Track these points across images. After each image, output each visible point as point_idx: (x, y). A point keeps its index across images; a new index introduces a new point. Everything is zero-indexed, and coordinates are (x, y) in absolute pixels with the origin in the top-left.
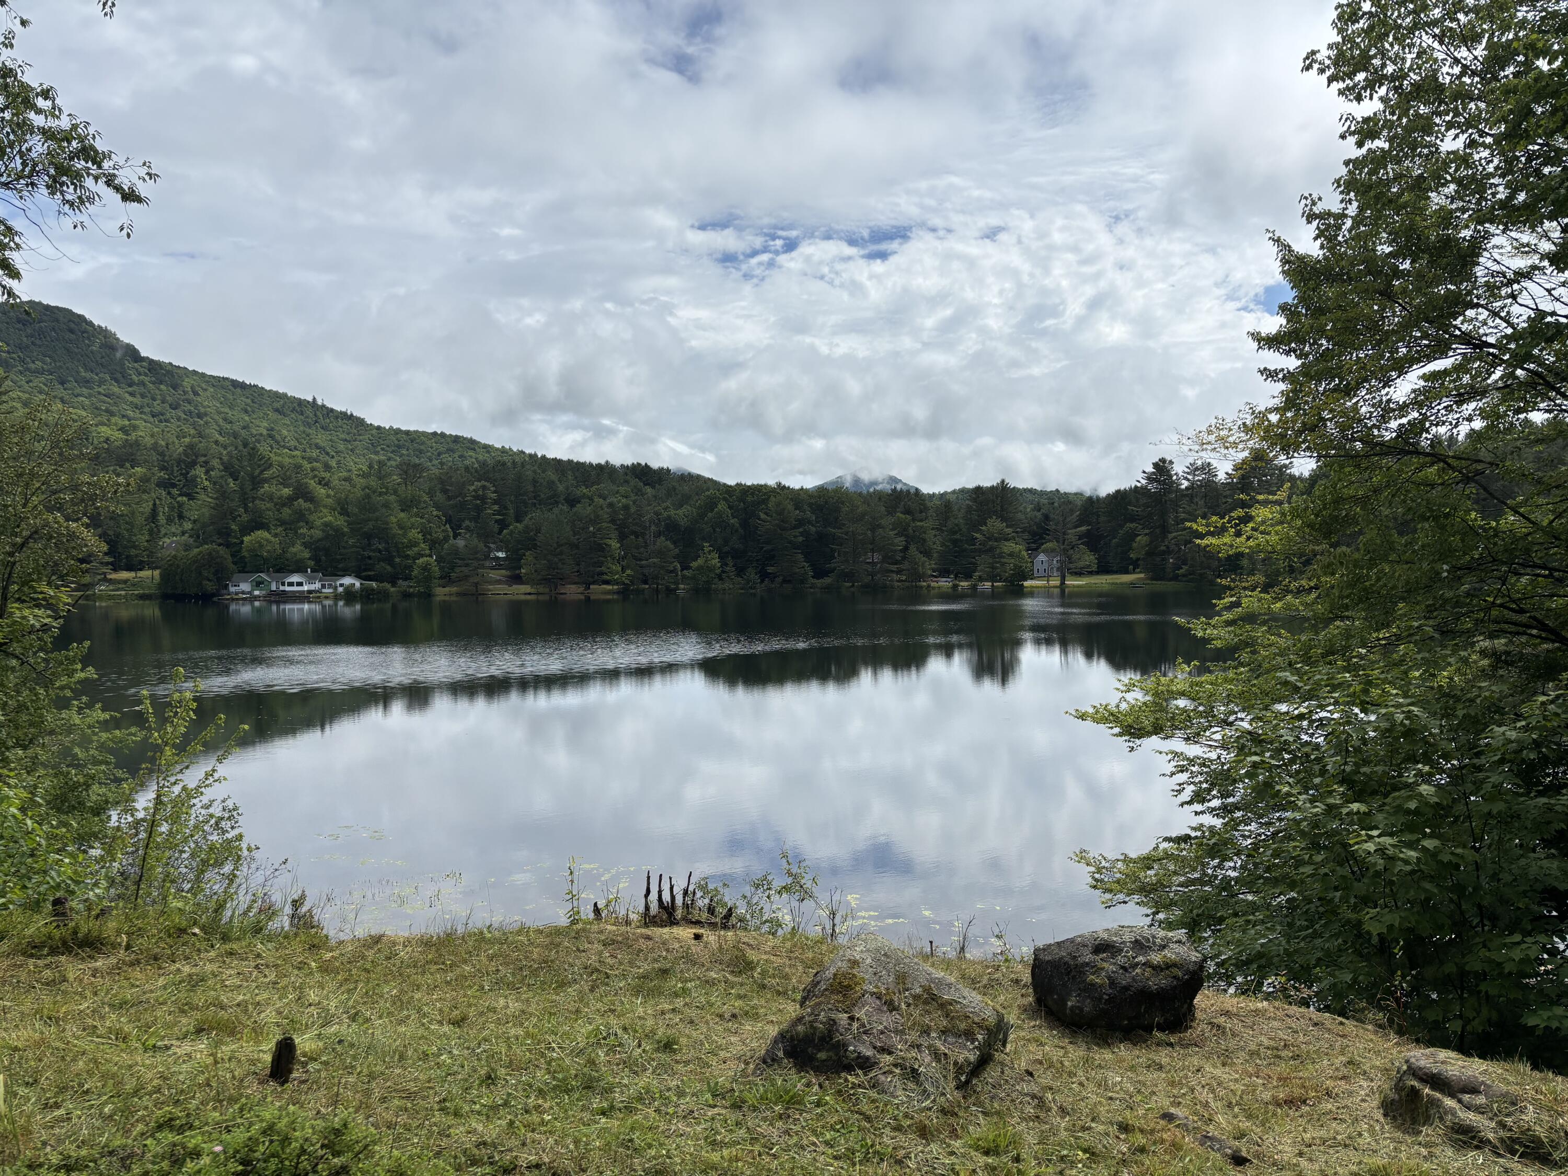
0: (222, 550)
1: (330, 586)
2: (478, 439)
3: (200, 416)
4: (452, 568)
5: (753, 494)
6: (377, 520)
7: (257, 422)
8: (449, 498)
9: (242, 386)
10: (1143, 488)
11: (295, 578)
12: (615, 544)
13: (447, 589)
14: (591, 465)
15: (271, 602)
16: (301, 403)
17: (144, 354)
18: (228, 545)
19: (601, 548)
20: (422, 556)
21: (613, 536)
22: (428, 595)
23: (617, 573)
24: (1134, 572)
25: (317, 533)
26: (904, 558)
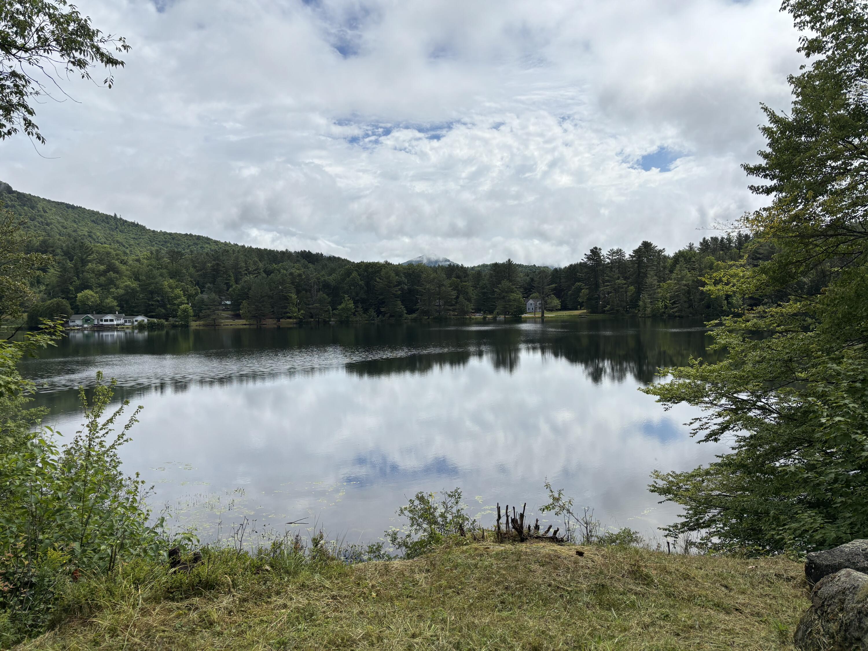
0: (65, 302)
1: (130, 321)
2: (211, 238)
3: (47, 224)
4: (200, 311)
5: (371, 267)
6: (157, 283)
7: (82, 228)
8: (197, 271)
9: (73, 207)
10: (585, 263)
11: (109, 317)
12: (294, 296)
13: (198, 323)
14: (277, 252)
15: (94, 331)
16: (107, 217)
17: (14, 189)
18: (68, 299)
19: (286, 298)
20: (183, 304)
21: (293, 291)
22: (186, 326)
23: (296, 312)
24: (581, 309)
25: (121, 291)
26: (456, 303)
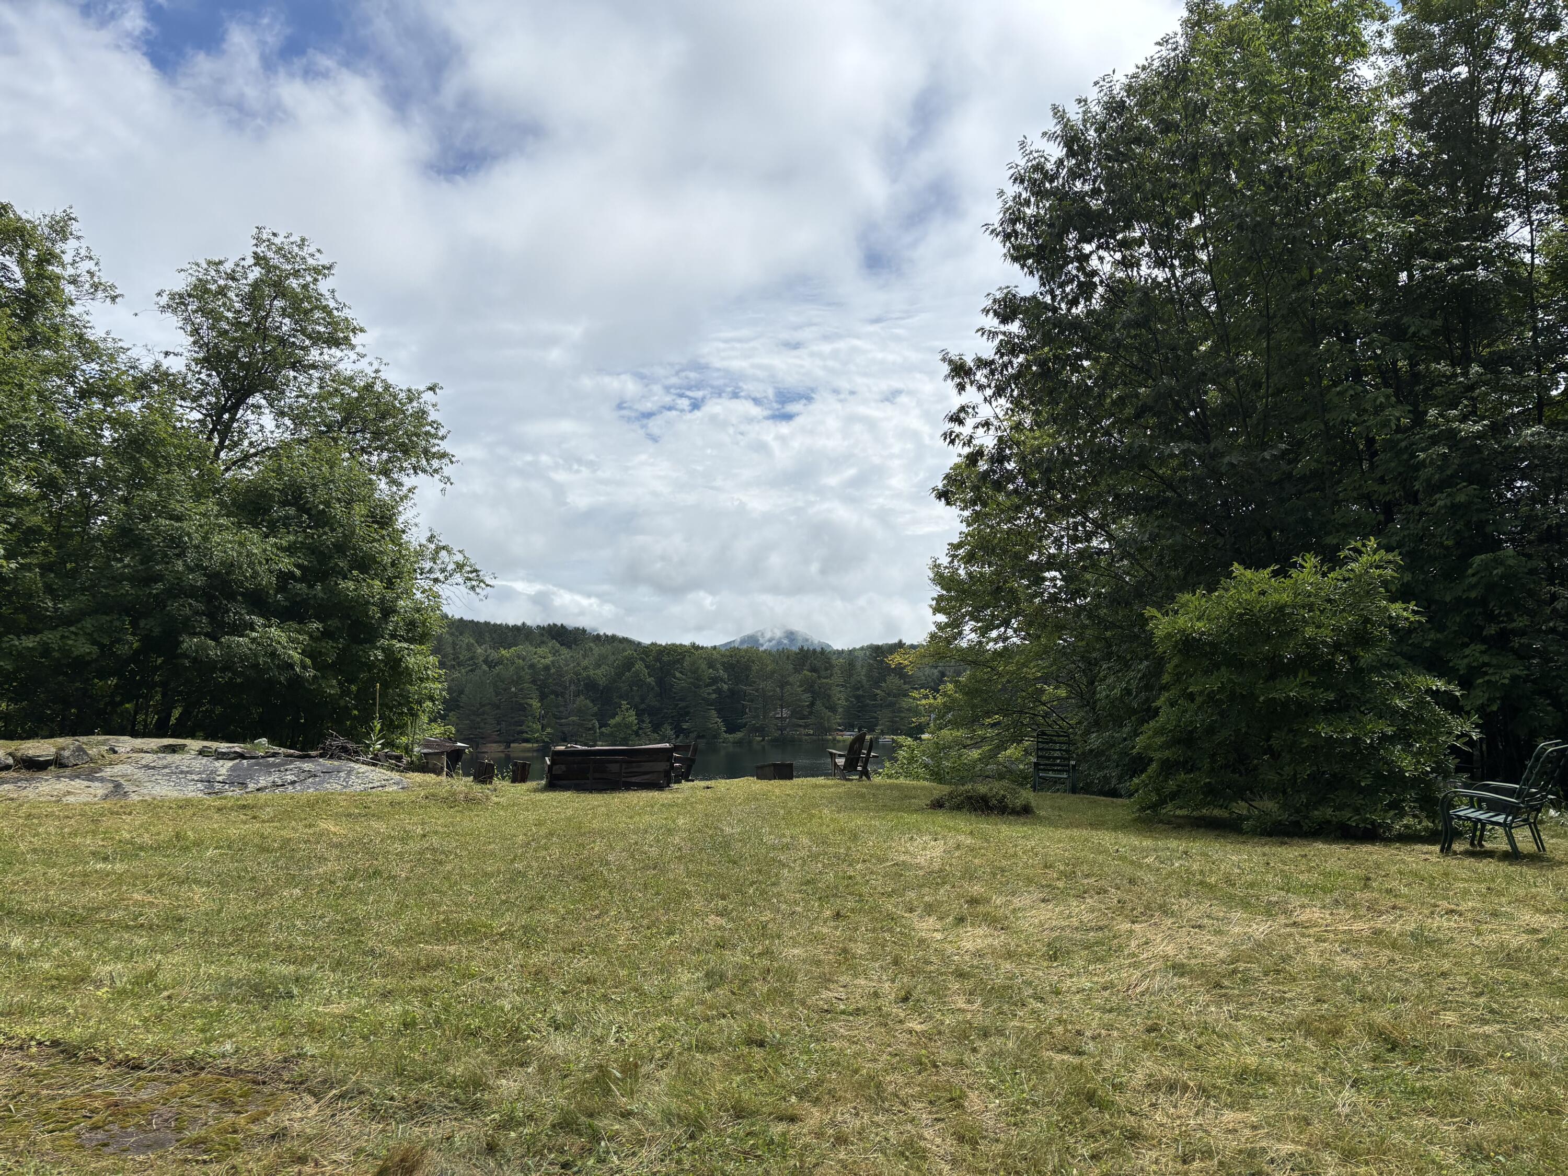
5: (668, 654)
12: (536, 704)
14: (507, 626)
19: (523, 708)
21: (534, 696)
23: (537, 731)
26: (811, 713)
